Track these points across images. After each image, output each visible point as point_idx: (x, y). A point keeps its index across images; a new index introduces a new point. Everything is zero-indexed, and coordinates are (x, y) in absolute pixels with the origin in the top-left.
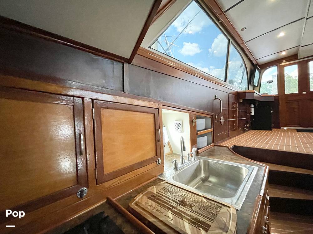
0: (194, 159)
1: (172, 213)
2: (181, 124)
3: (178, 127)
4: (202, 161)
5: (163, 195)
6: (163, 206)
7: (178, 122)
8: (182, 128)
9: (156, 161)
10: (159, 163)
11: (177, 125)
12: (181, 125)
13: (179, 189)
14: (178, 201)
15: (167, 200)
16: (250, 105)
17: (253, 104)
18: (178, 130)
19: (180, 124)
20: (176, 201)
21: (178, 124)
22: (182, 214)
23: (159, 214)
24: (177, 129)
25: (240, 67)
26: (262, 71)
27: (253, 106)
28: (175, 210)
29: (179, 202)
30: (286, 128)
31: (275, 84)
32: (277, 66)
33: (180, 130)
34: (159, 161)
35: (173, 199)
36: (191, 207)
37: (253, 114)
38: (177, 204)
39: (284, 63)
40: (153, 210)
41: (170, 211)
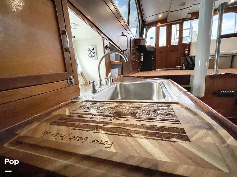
0: (111, 84)
1: (107, 132)
2: (95, 49)
3: (92, 53)
4: (118, 84)
5: (82, 114)
6: (86, 128)
7: (91, 48)
8: (95, 55)
9: (67, 80)
10: (72, 83)
11: (90, 52)
12: (95, 51)
13: (105, 103)
14: (111, 113)
15: (90, 118)
16: (141, 53)
17: (143, 53)
18: (92, 57)
19: (93, 50)
20: (107, 114)
21: (91, 50)
22: (126, 128)
23: (79, 143)
24: (90, 55)
25: (135, 21)
26: (147, 29)
27: (142, 54)
28: (110, 126)
29: (112, 115)
30: (158, 70)
31: (154, 40)
32: (156, 26)
33: (94, 57)
34: (70, 79)
35: (100, 113)
36: (134, 115)
37: (142, 60)
38: (110, 118)
39: (159, 25)
40: (62, 141)
41: (101, 131)
